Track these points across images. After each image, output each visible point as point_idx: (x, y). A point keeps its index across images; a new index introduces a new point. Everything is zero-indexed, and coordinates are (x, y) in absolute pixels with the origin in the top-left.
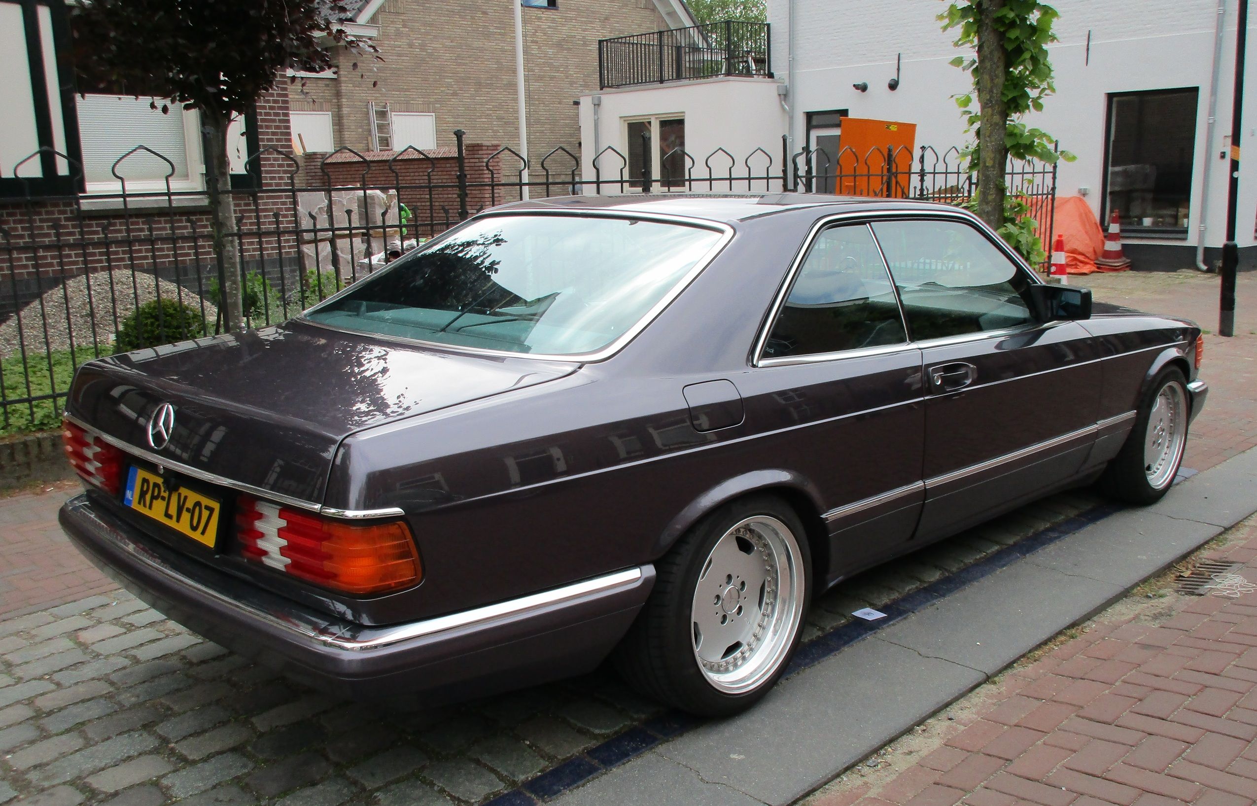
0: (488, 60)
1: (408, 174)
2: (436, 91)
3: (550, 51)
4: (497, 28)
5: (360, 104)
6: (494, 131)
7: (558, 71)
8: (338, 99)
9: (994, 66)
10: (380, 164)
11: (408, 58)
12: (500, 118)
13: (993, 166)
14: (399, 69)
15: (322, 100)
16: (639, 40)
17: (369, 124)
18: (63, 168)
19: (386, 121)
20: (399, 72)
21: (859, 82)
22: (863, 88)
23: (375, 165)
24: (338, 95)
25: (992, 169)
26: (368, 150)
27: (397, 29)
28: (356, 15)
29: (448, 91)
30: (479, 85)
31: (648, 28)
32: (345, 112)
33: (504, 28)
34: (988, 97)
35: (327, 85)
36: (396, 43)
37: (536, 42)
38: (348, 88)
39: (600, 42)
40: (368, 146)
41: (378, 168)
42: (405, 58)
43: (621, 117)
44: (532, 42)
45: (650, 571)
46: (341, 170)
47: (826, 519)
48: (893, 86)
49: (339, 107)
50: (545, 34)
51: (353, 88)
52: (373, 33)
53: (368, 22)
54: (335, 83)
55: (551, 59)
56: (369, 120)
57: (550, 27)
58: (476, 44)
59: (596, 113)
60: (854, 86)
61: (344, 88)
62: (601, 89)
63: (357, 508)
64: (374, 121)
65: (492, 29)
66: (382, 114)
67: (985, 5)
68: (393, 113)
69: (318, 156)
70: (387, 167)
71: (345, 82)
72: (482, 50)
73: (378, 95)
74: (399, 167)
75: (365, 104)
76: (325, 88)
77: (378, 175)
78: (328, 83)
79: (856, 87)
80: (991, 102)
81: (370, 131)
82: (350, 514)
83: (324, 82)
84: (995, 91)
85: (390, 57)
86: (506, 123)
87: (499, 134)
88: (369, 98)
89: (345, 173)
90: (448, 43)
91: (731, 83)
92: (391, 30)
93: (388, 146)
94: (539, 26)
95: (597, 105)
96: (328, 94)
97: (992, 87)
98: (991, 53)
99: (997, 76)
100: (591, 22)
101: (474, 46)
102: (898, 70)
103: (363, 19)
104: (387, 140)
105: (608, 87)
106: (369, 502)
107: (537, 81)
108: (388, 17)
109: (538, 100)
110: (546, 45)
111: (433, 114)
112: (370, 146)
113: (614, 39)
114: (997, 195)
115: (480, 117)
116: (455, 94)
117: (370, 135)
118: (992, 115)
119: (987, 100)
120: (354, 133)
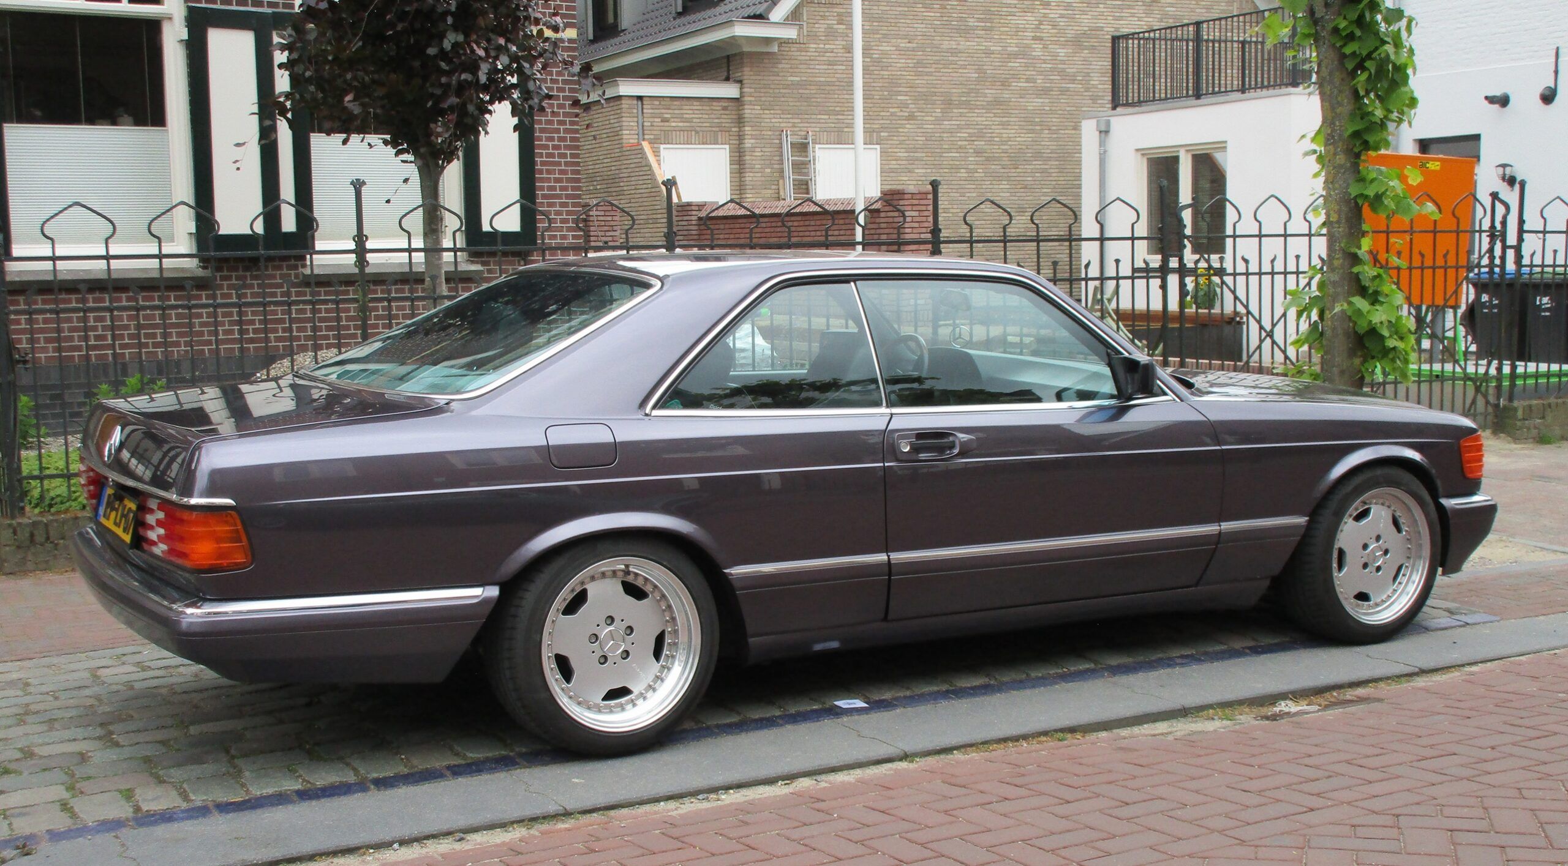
0: (964, 67)
1: (807, 233)
2: (882, 114)
3: (1062, 52)
4: (980, 20)
5: (770, 133)
6: (969, 171)
7: (1073, 81)
8: (739, 127)
9: (1336, 91)
10: (772, 219)
11: (844, 67)
12: (978, 152)
13: (1338, 222)
14: (829, 84)
15: (717, 129)
16: (1179, 32)
17: (781, 162)
18: (289, 223)
19: (807, 157)
20: (828, 88)
21: (1497, 92)
22: (1503, 101)
23: (766, 220)
24: (740, 121)
25: (1337, 225)
26: (779, 199)
27: (830, 27)
28: (769, 9)
29: (902, 114)
30: (948, 103)
31: (1223, 11)
32: (747, 145)
33: (991, 21)
34: (1329, 132)
35: (725, 108)
36: (827, 46)
37: (1041, 39)
38: (753, 112)
39: (1115, 40)
40: (779, 193)
41: (769, 224)
42: (840, 67)
43: (1137, 150)
44: (1034, 38)
45: (493, 592)
46: (722, 226)
47: (731, 574)
48: (1548, 97)
49: (740, 137)
50: (1054, 26)
51: (761, 112)
52: (791, 33)
53: (787, 19)
54: (736, 104)
55: (1063, 62)
56: (781, 155)
57: (1062, 16)
58: (946, 45)
59: (1102, 143)
60: (1486, 98)
61: (748, 112)
62: (1114, 108)
63: (201, 496)
64: (789, 157)
65: (972, 22)
66: (802, 148)
67: (1320, 12)
68: (817, 146)
69: (693, 208)
70: (780, 224)
71: (751, 103)
72: (954, 52)
73: (796, 121)
74: (796, 224)
75: (777, 133)
76: (722, 112)
77: (768, 235)
78: (726, 104)
79: (1491, 100)
80: (1333, 137)
81: (782, 171)
82: (194, 501)
83: (720, 104)
84: (1337, 123)
85: (817, 67)
86: (988, 159)
87: (976, 175)
88: (782, 125)
89: (727, 231)
90: (903, 44)
91: (1292, 97)
92: (821, 28)
93: (808, 193)
94: (1045, 16)
95: (1105, 132)
96: (727, 120)
97: (1333, 118)
98: (1331, 74)
99: (1340, 104)
100: (1130, 7)
101: (944, 46)
102: (1556, 72)
103: (777, 14)
104: (807, 184)
105: (1127, 105)
106: (211, 492)
107: (1038, 96)
108: (817, 9)
109: (1041, 124)
110: (1056, 43)
111: (878, 147)
112: (782, 193)
113: (1138, 33)
114: (1344, 259)
115: (949, 151)
116: (911, 117)
117: (783, 177)
118: (1335, 154)
119: (1328, 135)
120: (760, 175)
